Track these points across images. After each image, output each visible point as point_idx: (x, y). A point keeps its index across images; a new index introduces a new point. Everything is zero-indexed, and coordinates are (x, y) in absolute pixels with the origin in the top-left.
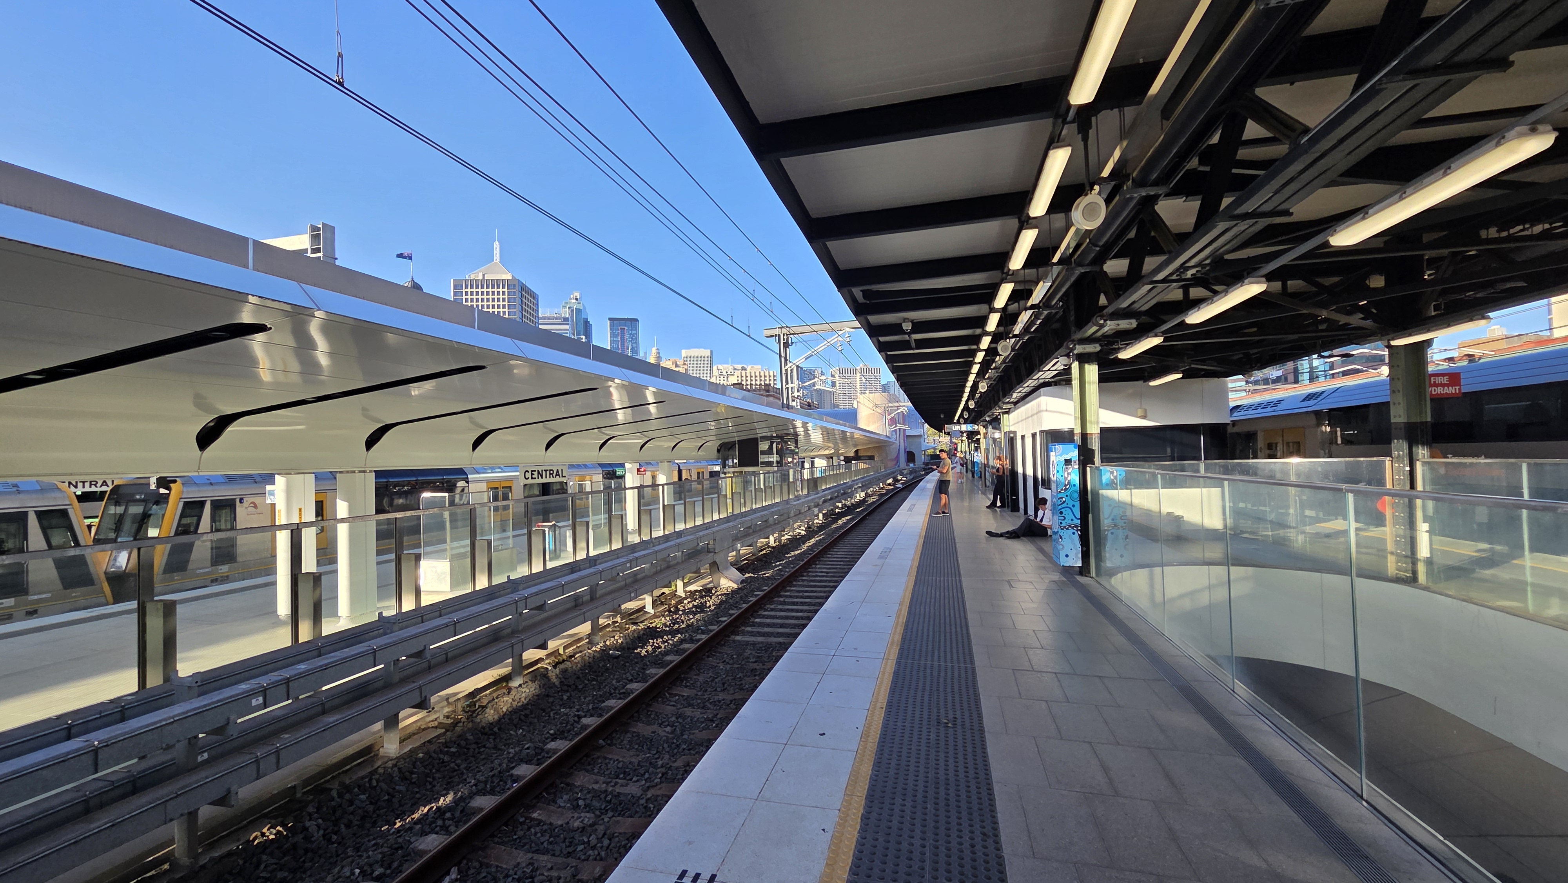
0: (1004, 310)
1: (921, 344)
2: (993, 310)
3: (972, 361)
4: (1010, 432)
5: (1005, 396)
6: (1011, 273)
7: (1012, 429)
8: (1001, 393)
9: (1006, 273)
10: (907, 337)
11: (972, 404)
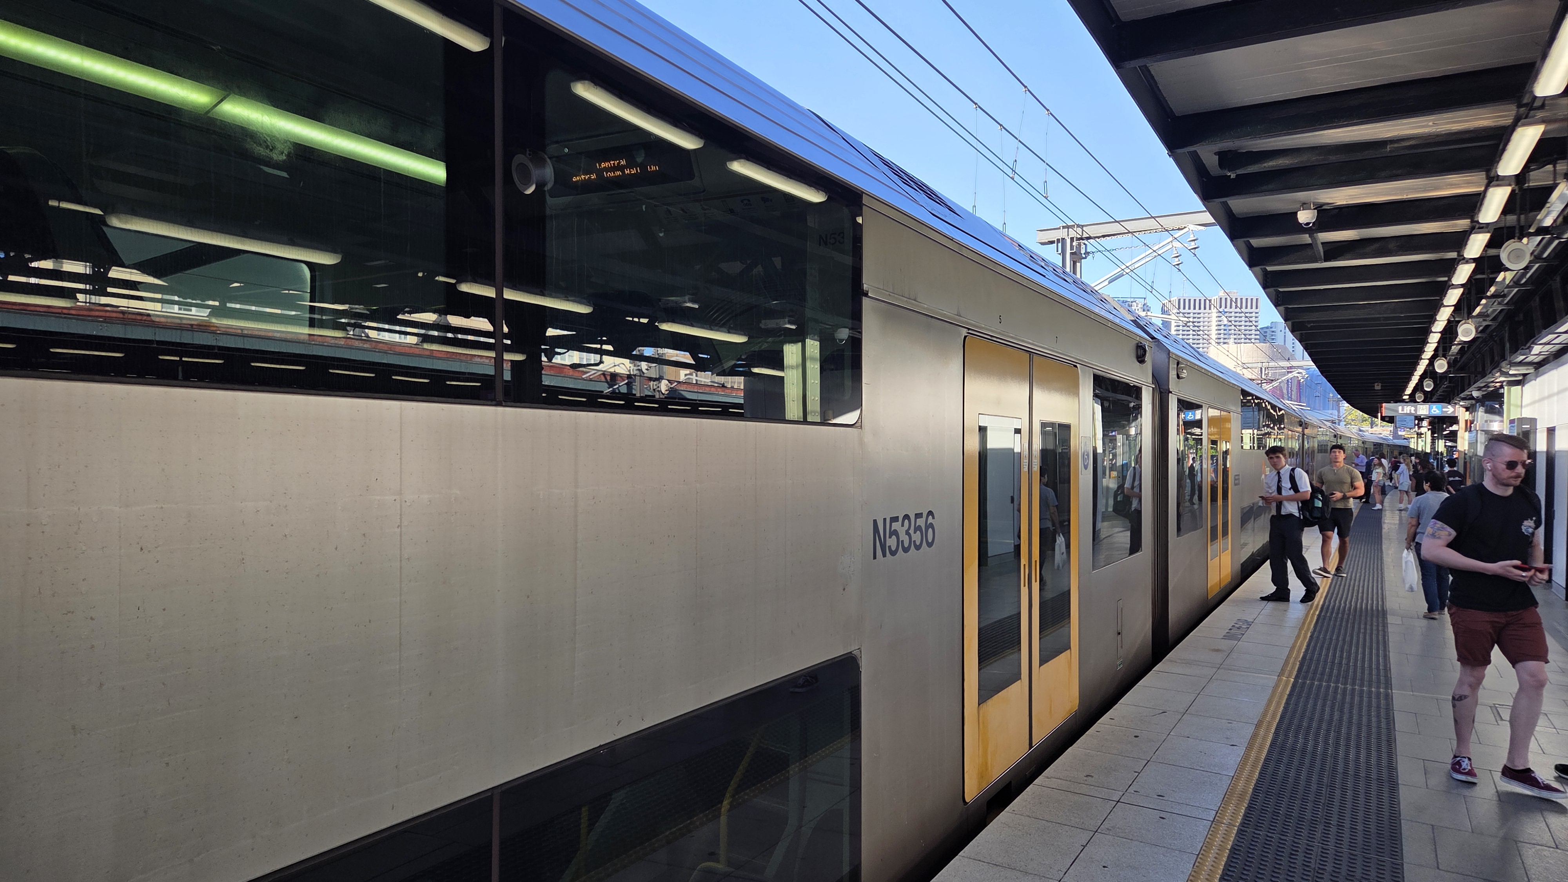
0: (1520, 179)
1: (1335, 250)
2: (1493, 180)
3: (1446, 282)
4: (1522, 420)
5: (1515, 350)
6: (1537, 104)
7: (1527, 413)
8: (1508, 345)
9: (1526, 105)
10: (1306, 239)
11: (1441, 366)
